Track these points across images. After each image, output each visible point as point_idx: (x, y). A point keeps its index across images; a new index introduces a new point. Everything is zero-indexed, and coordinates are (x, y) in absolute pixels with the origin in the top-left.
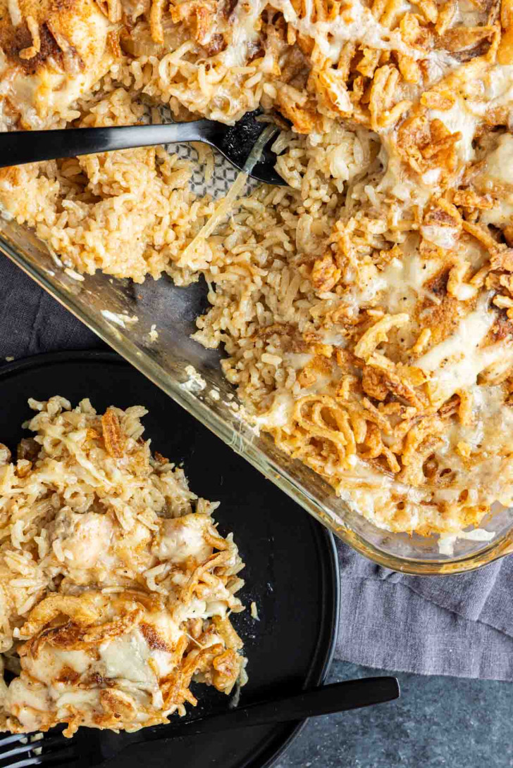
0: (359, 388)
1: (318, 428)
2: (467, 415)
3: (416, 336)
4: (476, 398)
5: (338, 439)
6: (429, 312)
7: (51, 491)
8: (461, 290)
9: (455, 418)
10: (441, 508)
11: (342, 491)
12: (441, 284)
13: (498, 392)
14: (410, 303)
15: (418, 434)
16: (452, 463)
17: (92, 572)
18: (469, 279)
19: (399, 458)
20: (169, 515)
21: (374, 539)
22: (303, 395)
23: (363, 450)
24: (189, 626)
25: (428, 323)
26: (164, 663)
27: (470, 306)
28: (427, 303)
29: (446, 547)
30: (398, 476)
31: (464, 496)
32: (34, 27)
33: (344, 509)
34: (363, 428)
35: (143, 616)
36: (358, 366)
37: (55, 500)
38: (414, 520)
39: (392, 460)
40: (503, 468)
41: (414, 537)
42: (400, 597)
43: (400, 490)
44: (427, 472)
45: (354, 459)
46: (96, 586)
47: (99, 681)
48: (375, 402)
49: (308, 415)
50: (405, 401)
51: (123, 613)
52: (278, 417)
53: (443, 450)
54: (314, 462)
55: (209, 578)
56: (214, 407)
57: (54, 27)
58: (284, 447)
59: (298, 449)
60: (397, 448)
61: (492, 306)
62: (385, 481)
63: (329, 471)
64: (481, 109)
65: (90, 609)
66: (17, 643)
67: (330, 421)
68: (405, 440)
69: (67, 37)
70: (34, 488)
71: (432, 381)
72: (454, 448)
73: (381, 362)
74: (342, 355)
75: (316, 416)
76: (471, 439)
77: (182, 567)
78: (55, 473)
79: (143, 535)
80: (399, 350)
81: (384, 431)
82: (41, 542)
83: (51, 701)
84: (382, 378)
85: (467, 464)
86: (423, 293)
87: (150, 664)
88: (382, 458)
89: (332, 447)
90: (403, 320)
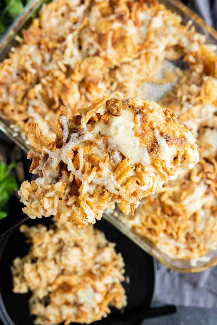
0: (163, 211)
1: (150, 224)
2: (199, 219)
3: (181, 194)
4: (201, 214)
5: (157, 228)
6: (185, 186)
7: (61, 241)
8: (195, 179)
9: (195, 220)
10: (191, 250)
11: (158, 246)
12: (189, 177)
13: (208, 211)
14: (179, 183)
15: (183, 226)
16: (194, 235)
17: (75, 268)
18: (198, 174)
19: (177, 233)
20: (99, 248)
21: (169, 261)
22: (145, 214)
23: (165, 231)
24: (106, 285)
25: (185, 190)
26: (99, 298)
27: (198, 184)
28: (184, 183)
29: (193, 263)
30: (177, 240)
31: (198, 246)
32: (56, 99)
33: (159, 251)
34: (165, 224)
35: (91, 282)
36: (162, 204)
37: (62, 244)
38: (183, 254)
39: (174, 234)
40: (211, 236)
41: (182, 260)
42: (177, 280)
43: (178, 244)
44: (187, 238)
45: (162, 235)
46: (75, 272)
47: (77, 305)
48: (168, 215)
49: (146, 220)
50: (178, 215)
51: (85, 281)
52: (137, 221)
53: (191, 230)
54: (149, 236)
55: (113, 269)
56: (116, 218)
57: (63, 98)
58: (139, 231)
59: (143, 231)
60: (176, 230)
61: (206, 184)
62: (172, 242)
63: (154, 238)
64: (199, 121)
65: (74, 280)
66: (50, 293)
67: (154, 222)
68: (179, 228)
69: (67, 100)
70: (55, 239)
71: (187, 208)
72: (195, 231)
73: (170, 202)
74: (157, 201)
75: (149, 220)
76: (200, 227)
77: (104, 265)
78: (62, 234)
79: (91, 255)
80: (176, 198)
81: (171, 225)
82: (58, 257)
83: (61, 313)
84: (170, 208)
85: (199, 235)
86: (183, 180)
87: (94, 298)
88: (171, 235)
89: (155, 231)
90: (177, 189)
